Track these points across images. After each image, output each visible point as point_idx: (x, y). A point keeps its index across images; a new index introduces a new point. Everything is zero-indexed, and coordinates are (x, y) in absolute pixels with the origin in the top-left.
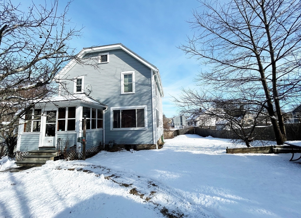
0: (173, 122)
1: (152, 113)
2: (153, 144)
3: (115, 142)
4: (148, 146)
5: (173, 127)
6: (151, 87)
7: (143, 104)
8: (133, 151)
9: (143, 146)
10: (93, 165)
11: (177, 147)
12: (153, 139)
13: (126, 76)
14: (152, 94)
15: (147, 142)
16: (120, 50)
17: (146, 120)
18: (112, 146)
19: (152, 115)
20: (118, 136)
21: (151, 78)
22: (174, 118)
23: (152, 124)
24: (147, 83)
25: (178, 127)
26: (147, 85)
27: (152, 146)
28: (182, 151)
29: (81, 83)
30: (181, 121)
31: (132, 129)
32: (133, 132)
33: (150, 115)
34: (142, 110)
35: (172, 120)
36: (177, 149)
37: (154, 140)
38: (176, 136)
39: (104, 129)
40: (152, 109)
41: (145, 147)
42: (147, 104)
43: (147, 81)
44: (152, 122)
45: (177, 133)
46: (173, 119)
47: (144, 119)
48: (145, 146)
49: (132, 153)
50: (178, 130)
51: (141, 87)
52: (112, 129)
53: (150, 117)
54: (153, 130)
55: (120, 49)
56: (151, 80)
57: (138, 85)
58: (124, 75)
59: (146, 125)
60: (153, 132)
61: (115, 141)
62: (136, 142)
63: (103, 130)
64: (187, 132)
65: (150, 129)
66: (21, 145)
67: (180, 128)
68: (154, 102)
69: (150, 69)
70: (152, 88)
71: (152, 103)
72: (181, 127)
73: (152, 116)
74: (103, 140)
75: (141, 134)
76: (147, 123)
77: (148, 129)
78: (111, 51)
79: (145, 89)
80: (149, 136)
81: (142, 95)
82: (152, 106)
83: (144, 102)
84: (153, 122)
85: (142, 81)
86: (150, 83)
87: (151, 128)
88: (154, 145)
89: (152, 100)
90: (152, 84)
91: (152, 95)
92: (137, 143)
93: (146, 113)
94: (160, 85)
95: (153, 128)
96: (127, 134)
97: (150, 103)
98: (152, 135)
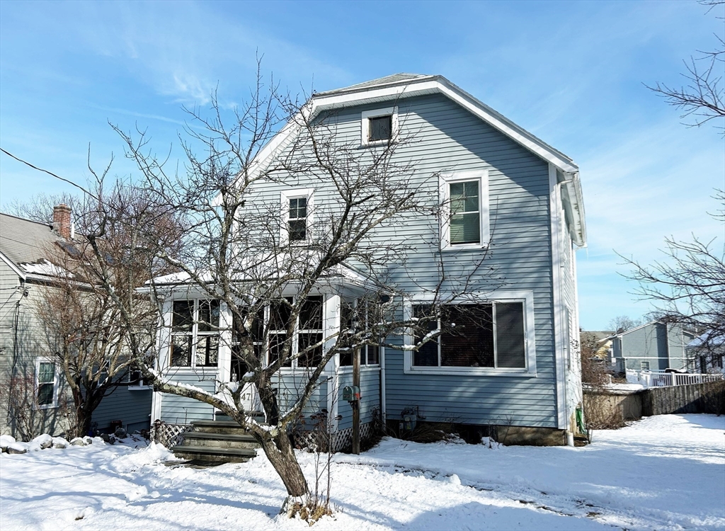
0: (618, 352)
1: (552, 319)
2: (556, 429)
3: (421, 414)
4: (538, 435)
5: (621, 376)
6: (549, 226)
7: (516, 286)
8: (492, 444)
9: (517, 432)
10: (399, 465)
11: (646, 447)
12: (556, 412)
13: (455, 188)
14: (550, 251)
15: (534, 418)
16: (438, 97)
17: (531, 343)
18: (414, 424)
19: (553, 325)
20: (430, 393)
21: (548, 195)
22: (620, 331)
23: (551, 359)
24: (535, 214)
25: (647, 377)
26: (534, 219)
27: (550, 433)
28: (667, 456)
29: (304, 213)
30: (663, 350)
31: (479, 371)
32: (483, 384)
33: (545, 327)
34: (515, 310)
35: (610, 343)
36: (645, 451)
37: (560, 415)
38: (638, 418)
39: (383, 366)
40: (552, 303)
41: (528, 436)
42: (534, 286)
43: (534, 207)
44: (554, 352)
45: (643, 405)
46: (620, 336)
47: (520, 338)
48: (524, 433)
49: (490, 447)
50: (646, 392)
51: (512, 227)
52: (411, 370)
53: (545, 332)
54: (555, 379)
55: (435, 94)
56: (548, 201)
57: (499, 219)
58: (451, 185)
59: (531, 361)
60: (555, 385)
61: (420, 408)
62: (495, 417)
63: (380, 371)
64: (690, 404)
65: (544, 376)
66: (165, 404)
67: (655, 382)
68: (560, 281)
69: (544, 164)
70: (553, 231)
71: (551, 282)
72: (661, 378)
73: (553, 330)
74: (381, 405)
75: (513, 391)
76: (534, 354)
77: (536, 375)
78: (403, 103)
79: (525, 235)
80: (540, 397)
81: (514, 256)
82: (552, 293)
83: (522, 281)
84: (557, 352)
85: (515, 205)
86: (546, 213)
87: (547, 370)
88: (558, 433)
89: (551, 273)
90: (552, 215)
91: (550, 256)
92: (498, 423)
93: (530, 320)
94: (577, 208)
95: (555, 373)
96: (460, 389)
97: (544, 283)
98: (553, 398)
